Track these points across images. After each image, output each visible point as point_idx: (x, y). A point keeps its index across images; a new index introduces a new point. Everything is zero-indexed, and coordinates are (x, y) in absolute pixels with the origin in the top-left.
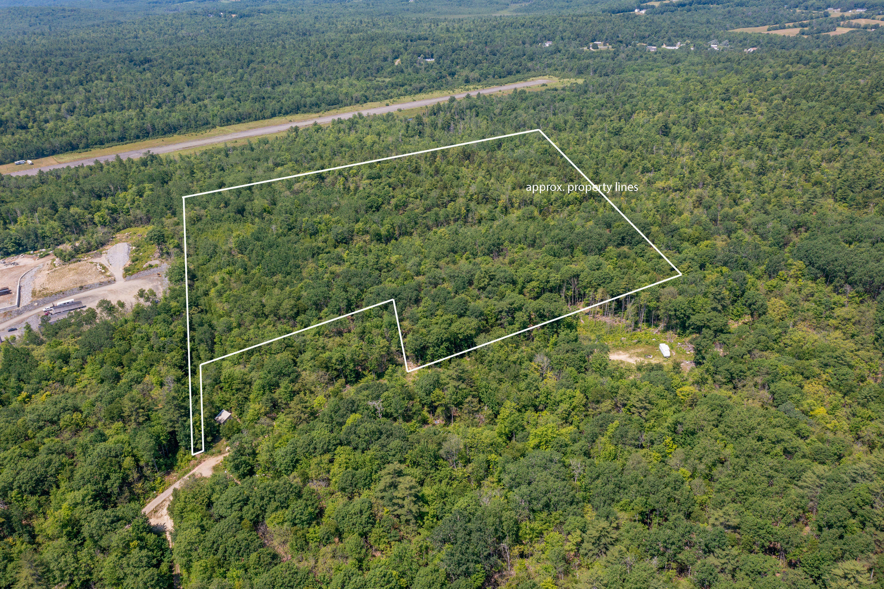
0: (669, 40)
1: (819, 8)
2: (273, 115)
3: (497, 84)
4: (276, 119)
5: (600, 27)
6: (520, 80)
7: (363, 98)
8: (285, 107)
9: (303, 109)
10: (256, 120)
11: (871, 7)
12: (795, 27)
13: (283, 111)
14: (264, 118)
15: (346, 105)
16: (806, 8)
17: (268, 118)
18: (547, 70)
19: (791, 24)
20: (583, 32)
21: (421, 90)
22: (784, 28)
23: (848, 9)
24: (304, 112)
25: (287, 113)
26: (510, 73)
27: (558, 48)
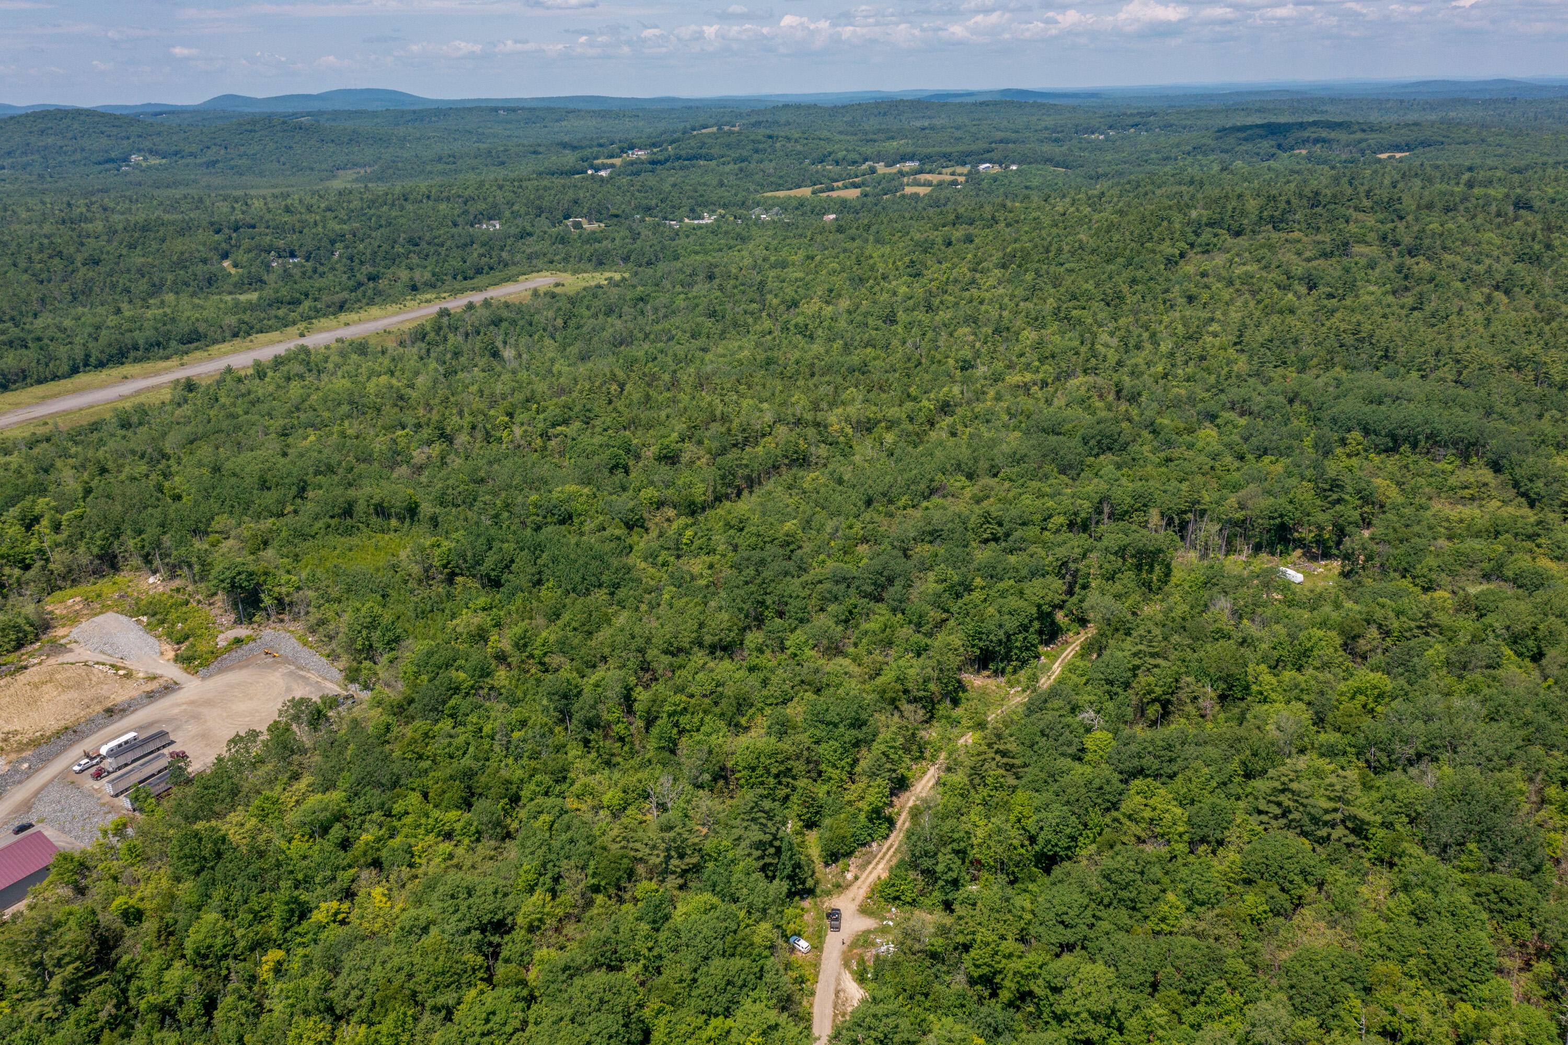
0: (692, 210)
1: (854, 163)
2: (74, 371)
3: (473, 289)
4: (82, 379)
5: (571, 194)
6: (508, 279)
7: (244, 327)
8: (95, 354)
9: (132, 354)
10: (39, 382)
11: (925, 159)
12: (846, 188)
13: (92, 360)
14: (55, 378)
15: (215, 342)
16: (837, 163)
17: (64, 377)
18: (539, 263)
19: (840, 184)
20: (545, 204)
21: (342, 307)
22: (833, 190)
23: (894, 163)
24: (136, 360)
25: (101, 365)
26: (479, 271)
27: (524, 229)
